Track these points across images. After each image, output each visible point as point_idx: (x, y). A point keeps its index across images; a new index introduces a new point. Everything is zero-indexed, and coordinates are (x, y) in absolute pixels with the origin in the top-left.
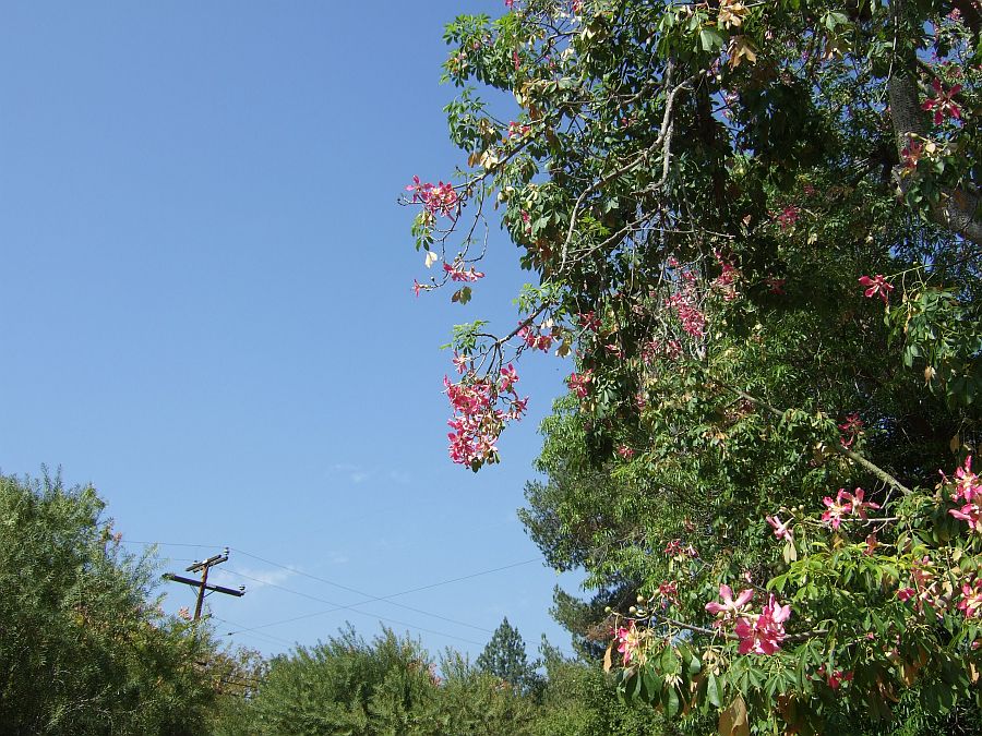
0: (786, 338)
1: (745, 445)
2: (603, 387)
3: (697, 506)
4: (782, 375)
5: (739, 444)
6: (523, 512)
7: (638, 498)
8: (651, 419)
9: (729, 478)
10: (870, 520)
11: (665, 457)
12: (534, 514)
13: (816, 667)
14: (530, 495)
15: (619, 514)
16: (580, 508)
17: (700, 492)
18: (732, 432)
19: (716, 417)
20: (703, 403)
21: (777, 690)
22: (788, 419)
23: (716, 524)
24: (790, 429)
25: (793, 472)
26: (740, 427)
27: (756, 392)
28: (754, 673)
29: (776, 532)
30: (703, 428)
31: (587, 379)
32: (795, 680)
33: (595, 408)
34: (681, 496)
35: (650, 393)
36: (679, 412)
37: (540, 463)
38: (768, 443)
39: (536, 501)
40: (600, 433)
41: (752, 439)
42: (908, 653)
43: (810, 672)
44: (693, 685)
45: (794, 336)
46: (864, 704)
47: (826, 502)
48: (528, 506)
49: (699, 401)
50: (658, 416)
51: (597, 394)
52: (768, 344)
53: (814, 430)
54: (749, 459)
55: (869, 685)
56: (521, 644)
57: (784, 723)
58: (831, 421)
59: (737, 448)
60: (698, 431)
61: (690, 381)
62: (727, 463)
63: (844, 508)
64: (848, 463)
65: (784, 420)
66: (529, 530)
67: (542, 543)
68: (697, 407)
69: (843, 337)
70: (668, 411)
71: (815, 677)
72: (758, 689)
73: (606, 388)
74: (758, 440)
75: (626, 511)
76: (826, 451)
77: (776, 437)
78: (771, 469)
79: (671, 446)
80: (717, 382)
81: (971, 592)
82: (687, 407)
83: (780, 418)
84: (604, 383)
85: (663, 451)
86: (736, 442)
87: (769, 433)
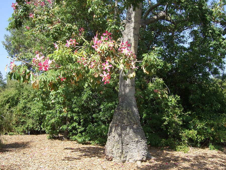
0: (71, 7)
1: (57, 30)
2: (20, 8)
3: (46, 45)
4: (69, 16)
5: (55, 30)
6: (3, 42)
7: (31, 41)
8: (35, 21)
9: (52, 38)
10: (76, 47)
11: (38, 31)
12: (6, 43)
13: (58, 76)
14: (5, 38)
15: (26, 44)
16: (17, 42)
17: (47, 41)
18: (54, 27)
19: (51, 23)
20: (48, 19)
21: (49, 80)
22: (68, 26)
23: (48, 48)
24: (67, 28)
25: (67, 39)
26: (56, 26)
27: (62, 19)
28: (45, 77)
29: (55, 47)
30: (47, 25)
31: (16, 5)
32: (53, 78)
33: (18, 13)
34: (42, 41)
35: (35, 14)
36: (42, 20)
37: (7, 29)
38: (62, 31)
39: (7, 40)
40: (18, 20)
41: (58, 29)
42: (78, 74)
43: (57, 77)
44: (27, 76)
45: (72, 7)
46: (68, 84)
47: (67, 41)
48: (5, 41)
49: (47, 18)
50: (37, 20)
51: (18, 9)
52: (66, 8)
53: (73, 29)
54: (57, 34)
55: (69, 80)
56: (2, 75)
57: (50, 88)
58: (77, 28)
59: (55, 31)
60: (46, 25)
61: (46, 13)
62: (52, 34)
63: (71, 43)
64: (80, 38)
65: (66, 26)
66: (5, 47)
67: (8, 50)
68: (47, 20)
69: (84, 10)
70: (40, 20)
71: (58, 78)
72: (46, 80)
73: (21, 8)
74: (60, 29)
75: (28, 43)
76: (75, 34)
77: (64, 30)
78: (62, 37)
79: (39, 28)
80: (52, 14)
81: (93, 63)
82: (44, 19)
83: (66, 25)
84: (20, 7)
85: (37, 29)
86: (55, 29)
87: (63, 28)
